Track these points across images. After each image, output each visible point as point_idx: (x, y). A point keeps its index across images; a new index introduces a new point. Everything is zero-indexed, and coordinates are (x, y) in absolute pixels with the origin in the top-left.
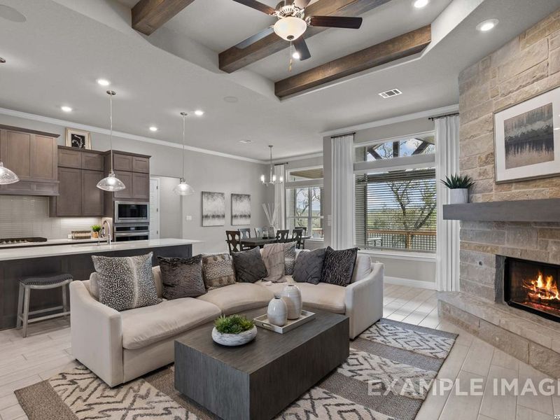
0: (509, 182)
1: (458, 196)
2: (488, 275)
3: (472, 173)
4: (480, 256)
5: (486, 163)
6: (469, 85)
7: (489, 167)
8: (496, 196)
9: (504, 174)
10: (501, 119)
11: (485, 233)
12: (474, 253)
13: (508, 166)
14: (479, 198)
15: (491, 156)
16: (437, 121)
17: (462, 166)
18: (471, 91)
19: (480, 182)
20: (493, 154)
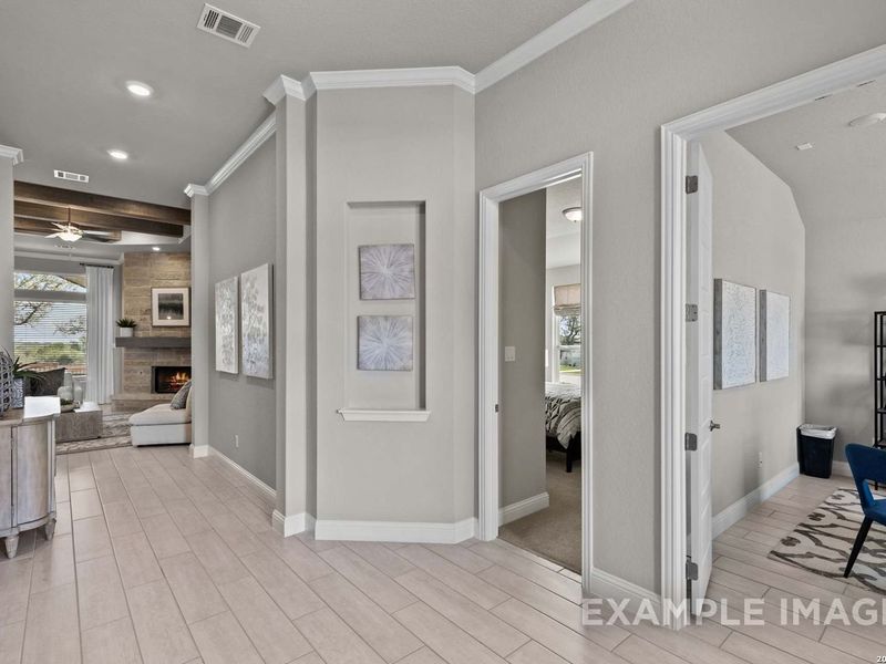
0: (160, 327)
1: (126, 332)
2: (147, 378)
3: (135, 318)
4: (141, 368)
5: (145, 314)
6: (135, 264)
7: (148, 317)
8: (151, 334)
9: (157, 322)
10: (156, 292)
11: (144, 355)
12: (135, 368)
13: (160, 318)
14: (140, 334)
15: (150, 311)
16: (87, 268)
17: (126, 313)
18: (135, 267)
19: (142, 325)
20: (151, 310)
